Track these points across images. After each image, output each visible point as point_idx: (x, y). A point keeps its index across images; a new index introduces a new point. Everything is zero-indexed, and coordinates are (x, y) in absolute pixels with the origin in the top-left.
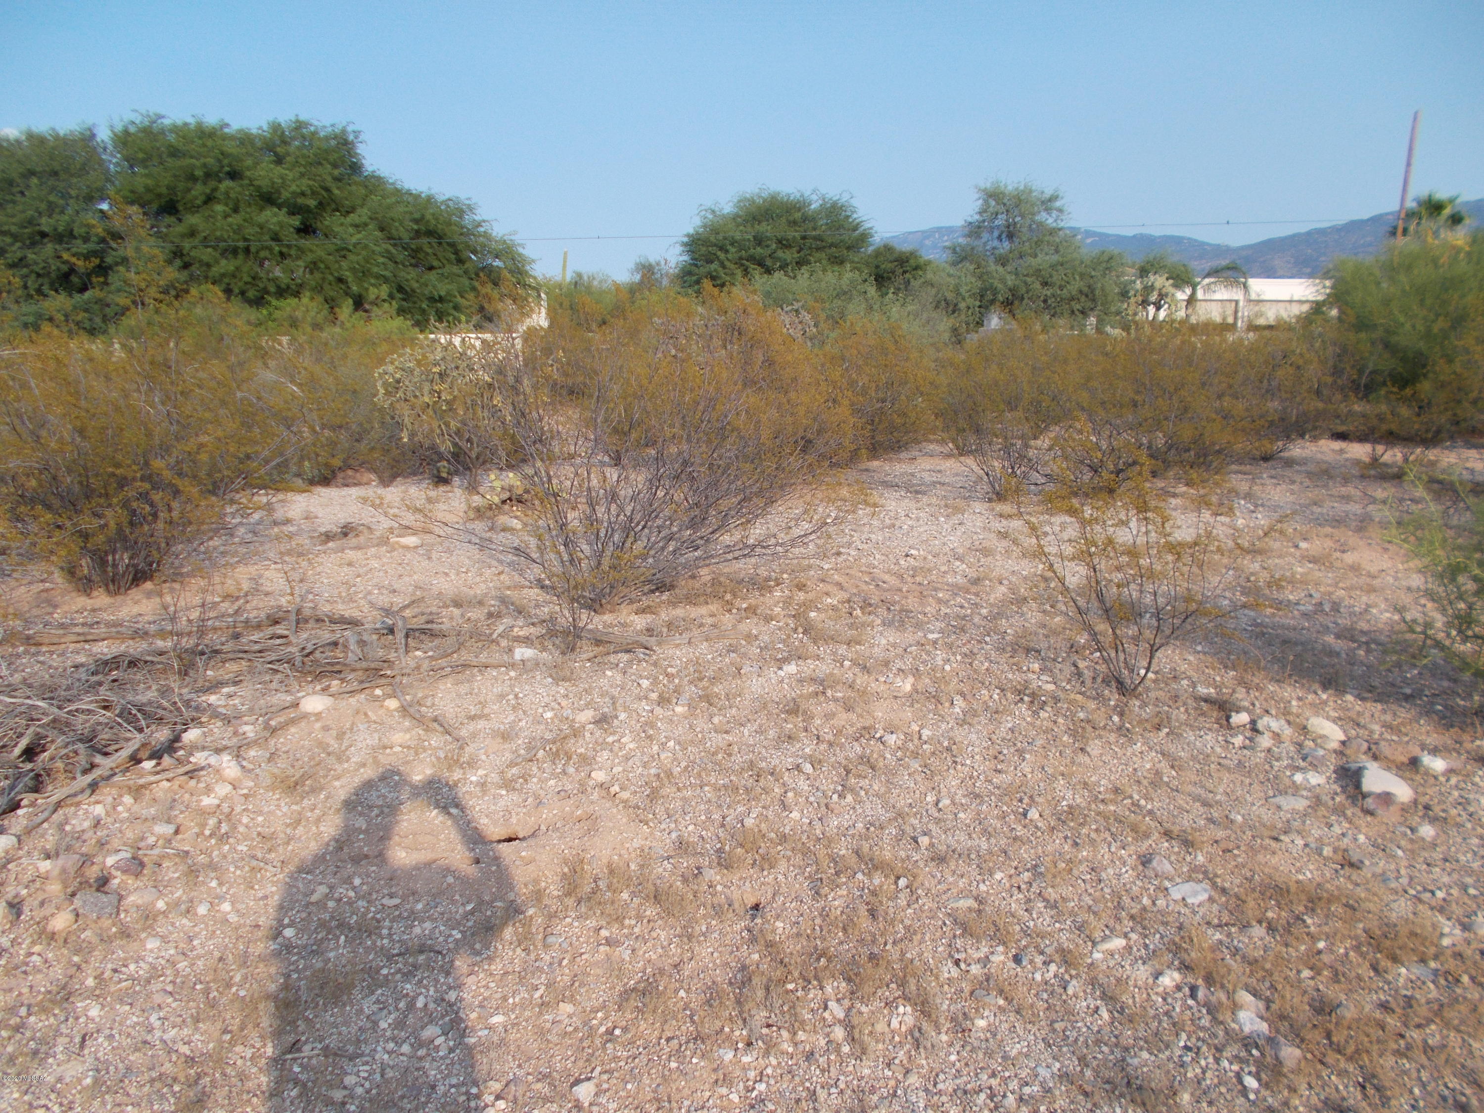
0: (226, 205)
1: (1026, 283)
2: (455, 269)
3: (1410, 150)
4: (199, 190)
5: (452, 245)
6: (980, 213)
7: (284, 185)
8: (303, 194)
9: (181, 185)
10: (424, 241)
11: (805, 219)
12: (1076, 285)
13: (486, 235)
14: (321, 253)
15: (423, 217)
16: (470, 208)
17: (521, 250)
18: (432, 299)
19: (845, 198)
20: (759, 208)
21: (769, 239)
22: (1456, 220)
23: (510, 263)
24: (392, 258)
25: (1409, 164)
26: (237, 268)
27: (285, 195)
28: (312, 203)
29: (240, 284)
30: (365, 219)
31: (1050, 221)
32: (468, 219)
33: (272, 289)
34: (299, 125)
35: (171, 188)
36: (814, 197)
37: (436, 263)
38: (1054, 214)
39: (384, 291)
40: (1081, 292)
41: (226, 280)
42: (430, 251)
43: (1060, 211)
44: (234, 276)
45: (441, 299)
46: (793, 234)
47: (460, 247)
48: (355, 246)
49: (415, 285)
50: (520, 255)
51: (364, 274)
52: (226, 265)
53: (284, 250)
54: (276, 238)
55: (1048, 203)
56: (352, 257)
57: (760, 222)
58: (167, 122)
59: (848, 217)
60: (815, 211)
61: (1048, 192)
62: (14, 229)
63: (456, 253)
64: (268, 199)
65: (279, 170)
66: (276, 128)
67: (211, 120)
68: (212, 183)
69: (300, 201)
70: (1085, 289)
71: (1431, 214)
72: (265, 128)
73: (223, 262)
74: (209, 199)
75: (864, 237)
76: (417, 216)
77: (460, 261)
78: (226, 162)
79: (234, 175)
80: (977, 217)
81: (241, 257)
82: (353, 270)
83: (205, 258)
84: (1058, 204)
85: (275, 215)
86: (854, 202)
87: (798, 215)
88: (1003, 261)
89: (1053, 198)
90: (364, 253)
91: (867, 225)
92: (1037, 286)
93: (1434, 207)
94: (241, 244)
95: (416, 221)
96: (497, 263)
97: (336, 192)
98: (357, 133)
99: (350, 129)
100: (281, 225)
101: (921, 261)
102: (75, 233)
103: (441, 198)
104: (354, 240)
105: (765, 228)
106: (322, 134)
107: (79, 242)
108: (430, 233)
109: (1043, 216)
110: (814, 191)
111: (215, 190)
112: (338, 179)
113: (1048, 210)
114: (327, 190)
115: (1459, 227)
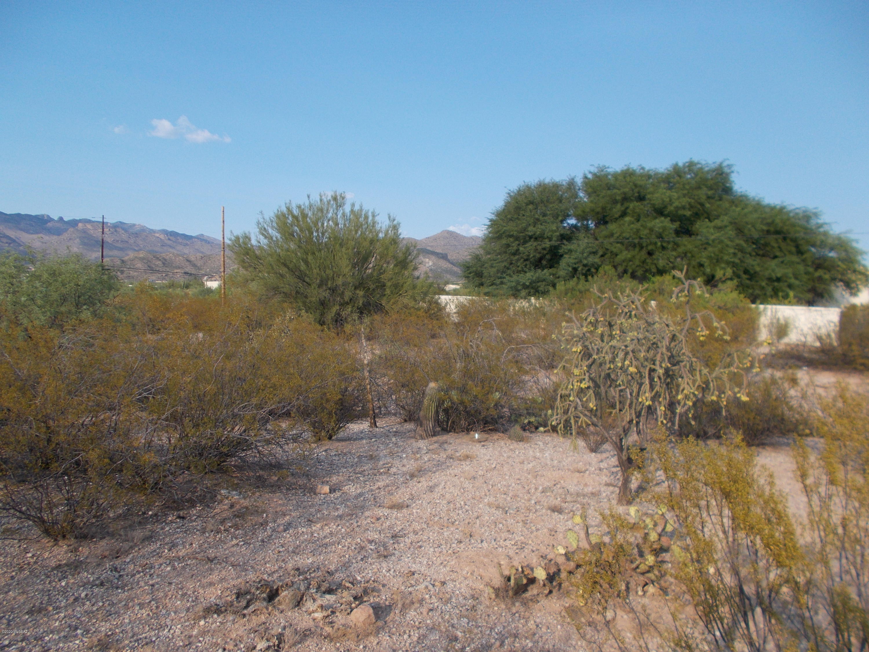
0: (633, 217)
2: (795, 258)
4: (618, 209)
5: (794, 240)
7: (671, 202)
8: (684, 208)
9: (609, 206)
10: (771, 239)
13: (825, 234)
14: (690, 247)
15: (773, 222)
16: (816, 215)
17: (855, 245)
18: (770, 280)
23: (843, 255)
24: (742, 250)
26: (634, 257)
27: (671, 208)
28: (688, 213)
29: (634, 267)
30: (725, 223)
32: (813, 222)
33: (654, 270)
34: (691, 164)
35: (603, 208)
37: (778, 254)
39: (729, 272)
41: (624, 264)
42: (776, 245)
44: (630, 260)
45: (778, 280)
47: (801, 242)
48: (713, 241)
49: (758, 269)
50: (853, 248)
51: (717, 261)
52: (625, 255)
53: (665, 245)
54: (660, 236)
56: (710, 249)
58: (609, 170)
62: (515, 233)
63: (797, 247)
64: (660, 212)
65: (668, 193)
66: (676, 168)
67: (634, 166)
68: (626, 204)
69: (681, 212)
72: (669, 169)
73: (625, 253)
74: (624, 214)
76: (769, 221)
77: (800, 252)
78: (636, 190)
79: (641, 198)
81: (637, 249)
82: (710, 258)
83: (615, 250)
85: (662, 222)
90: (720, 246)
94: (636, 241)
95: (768, 224)
96: (832, 254)
97: (708, 205)
98: (729, 166)
99: (725, 164)
100: (664, 229)
102: (545, 236)
103: (790, 208)
104: (713, 237)
106: (706, 169)
107: (547, 241)
108: (778, 232)
111: (627, 208)
112: (709, 197)
114: (702, 205)
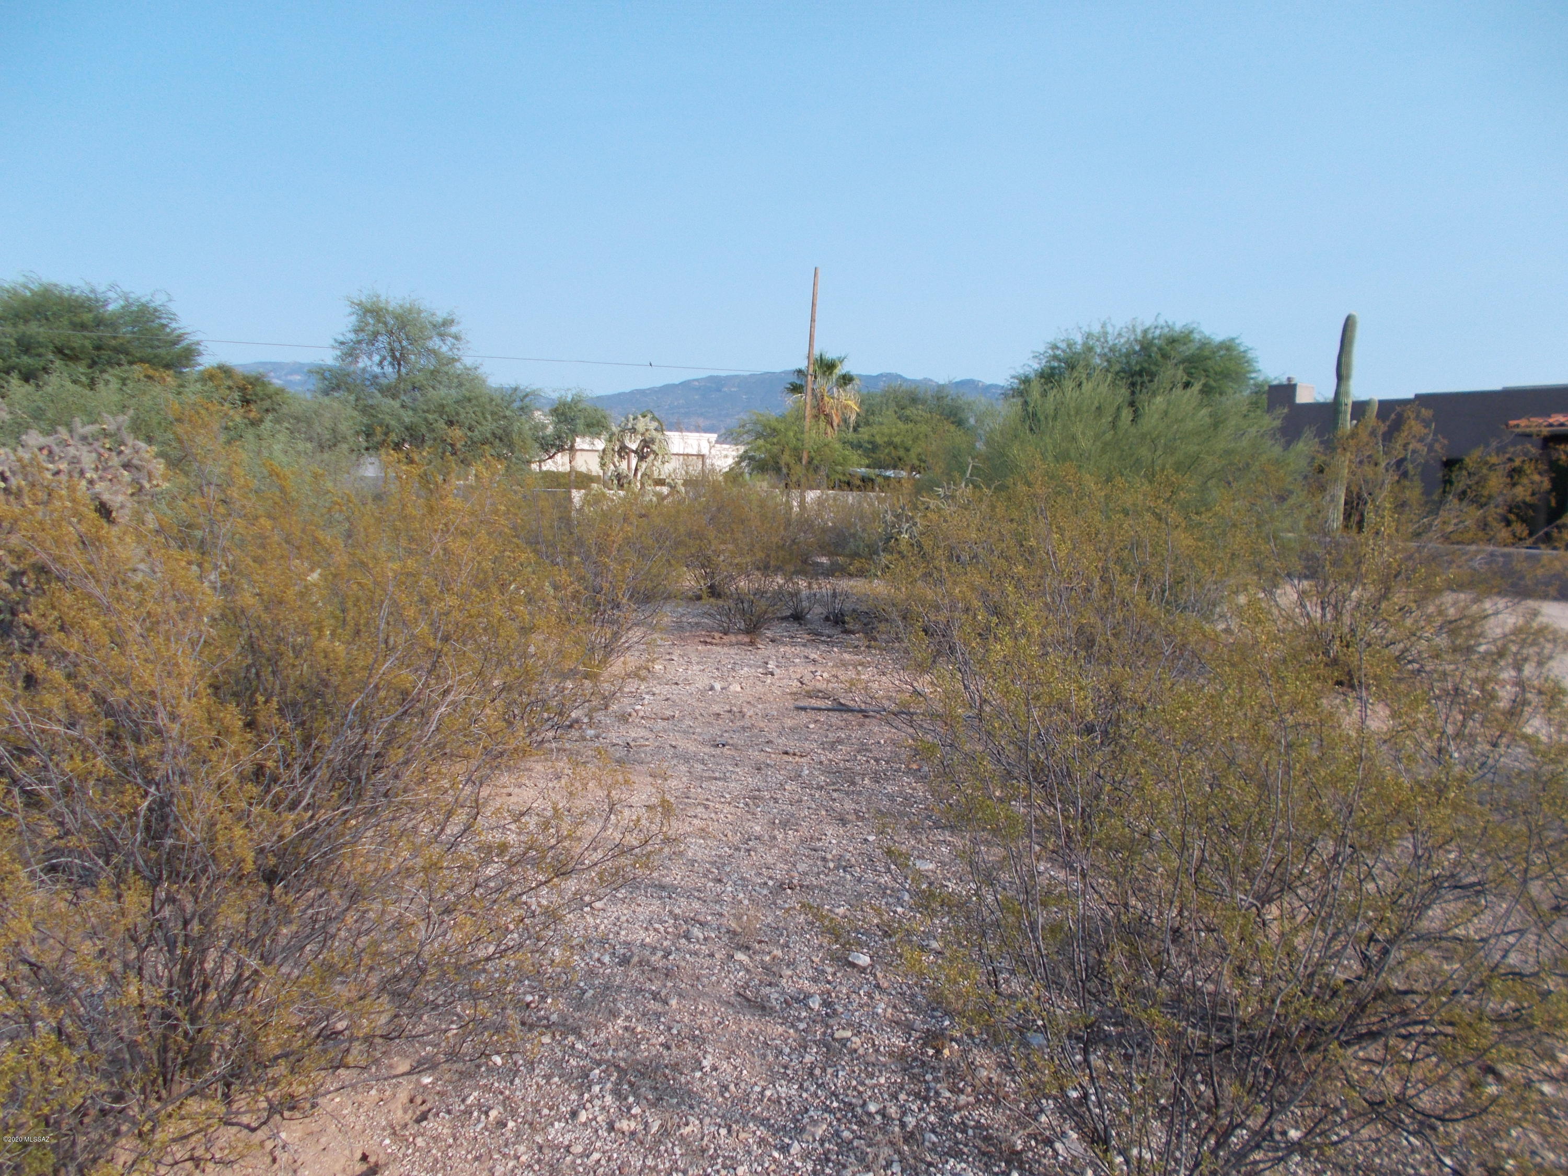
1: (426, 420)
3: (813, 305)
6: (356, 331)
11: (99, 322)
12: (488, 427)
19: (157, 302)
20: (25, 301)
21: (40, 345)
22: (846, 379)
25: (813, 320)
31: (444, 349)
36: (112, 295)
38: (450, 341)
40: (494, 434)
43: (456, 338)
46: (78, 340)
55: (442, 327)
57: (26, 321)
59: (164, 326)
60: (113, 313)
61: (441, 316)
70: (499, 432)
71: (824, 373)
75: (189, 355)
80: (352, 336)
84: (453, 329)
86: (173, 307)
87: (87, 317)
88: (391, 391)
89: (447, 323)
91: (193, 338)
92: (441, 424)
93: (827, 366)
101: (271, 389)
105: (34, 329)
109: (435, 343)
110: (112, 287)
113: (442, 336)
115: (849, 387)
